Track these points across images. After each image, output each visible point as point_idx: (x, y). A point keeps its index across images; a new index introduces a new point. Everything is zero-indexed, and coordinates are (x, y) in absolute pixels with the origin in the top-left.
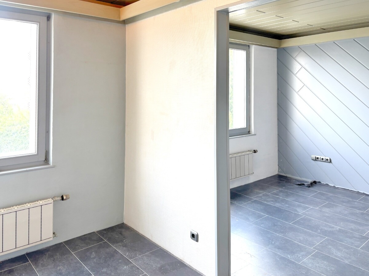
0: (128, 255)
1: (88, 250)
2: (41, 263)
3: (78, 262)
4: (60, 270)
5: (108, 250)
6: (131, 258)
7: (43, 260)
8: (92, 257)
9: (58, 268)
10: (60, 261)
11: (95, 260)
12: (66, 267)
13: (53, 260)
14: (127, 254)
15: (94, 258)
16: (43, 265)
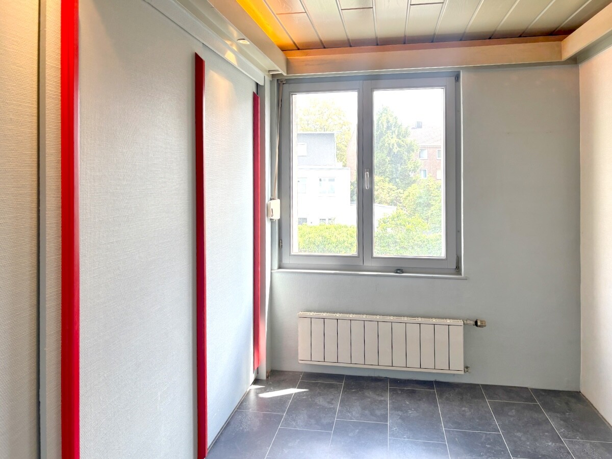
0: (562, 432)
1: (507, 404)
2: (447, 397)
3: (489, 412)
4: (464, 411)
5: (536, 415)
6: (566, 437)
7: (449, 394)
8: (509, 414)
9: (463, 409)
10: (468, 402)
11: (512, 419)
12: (472, 411)
13: (461, 399)
14: (562, 430)
15: (511, 416)
16: (447, 399)
